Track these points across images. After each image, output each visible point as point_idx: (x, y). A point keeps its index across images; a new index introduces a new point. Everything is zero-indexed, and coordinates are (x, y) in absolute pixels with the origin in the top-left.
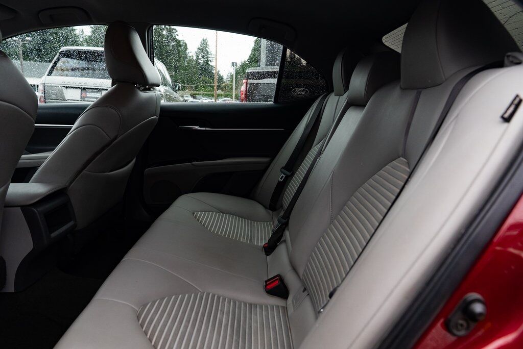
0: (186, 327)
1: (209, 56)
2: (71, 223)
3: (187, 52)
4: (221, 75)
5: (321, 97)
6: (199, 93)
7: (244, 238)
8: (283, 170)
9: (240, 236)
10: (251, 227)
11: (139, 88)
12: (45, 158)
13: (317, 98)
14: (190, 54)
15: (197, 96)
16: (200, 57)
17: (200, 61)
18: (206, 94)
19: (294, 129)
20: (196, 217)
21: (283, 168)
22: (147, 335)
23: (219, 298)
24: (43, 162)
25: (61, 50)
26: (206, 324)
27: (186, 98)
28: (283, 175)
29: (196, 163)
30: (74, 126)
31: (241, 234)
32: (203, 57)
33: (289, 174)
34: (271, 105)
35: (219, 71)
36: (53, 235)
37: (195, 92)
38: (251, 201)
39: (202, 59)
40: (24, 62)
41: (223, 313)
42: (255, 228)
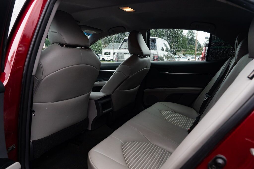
0: (139, 154)
1: (194, 34)
2: (111, 108)
3: (183, 33)
4: (200, 44)
5: (230, 58)
6: (187, 53)
7: (181, 125)
8: (207, 94)
9: (179, 124)
10: (188, 121)
11: (139, 57)
12: (105, 83)
13: (229, 58)
14: (184, 34)
15: (186, 55)
16: (189, 35)
17: (189, 37)
18: (191, 53)
19: (215, 74)
20: (160, 112)
21: (207, 93)
22: (123, 153)
23: (158, 147)
24: (104, 85)
25: (124, 39)
26: (147, 155)
27: (180, 56)
28: (206, 97)
29: (166, 88)
30: (115, 71)
31: (180, 123)
32: (191, 35)
33: (209, 96)
34: (204, 62)
35: (199, 42)
36: (104, 112)
37: (186, 53)
38: (191, 108)
39: (190, 36)
40: (114, 43)
41: (157, 153)
42: (189, 121)
